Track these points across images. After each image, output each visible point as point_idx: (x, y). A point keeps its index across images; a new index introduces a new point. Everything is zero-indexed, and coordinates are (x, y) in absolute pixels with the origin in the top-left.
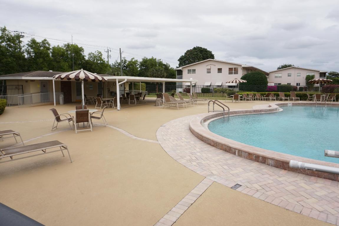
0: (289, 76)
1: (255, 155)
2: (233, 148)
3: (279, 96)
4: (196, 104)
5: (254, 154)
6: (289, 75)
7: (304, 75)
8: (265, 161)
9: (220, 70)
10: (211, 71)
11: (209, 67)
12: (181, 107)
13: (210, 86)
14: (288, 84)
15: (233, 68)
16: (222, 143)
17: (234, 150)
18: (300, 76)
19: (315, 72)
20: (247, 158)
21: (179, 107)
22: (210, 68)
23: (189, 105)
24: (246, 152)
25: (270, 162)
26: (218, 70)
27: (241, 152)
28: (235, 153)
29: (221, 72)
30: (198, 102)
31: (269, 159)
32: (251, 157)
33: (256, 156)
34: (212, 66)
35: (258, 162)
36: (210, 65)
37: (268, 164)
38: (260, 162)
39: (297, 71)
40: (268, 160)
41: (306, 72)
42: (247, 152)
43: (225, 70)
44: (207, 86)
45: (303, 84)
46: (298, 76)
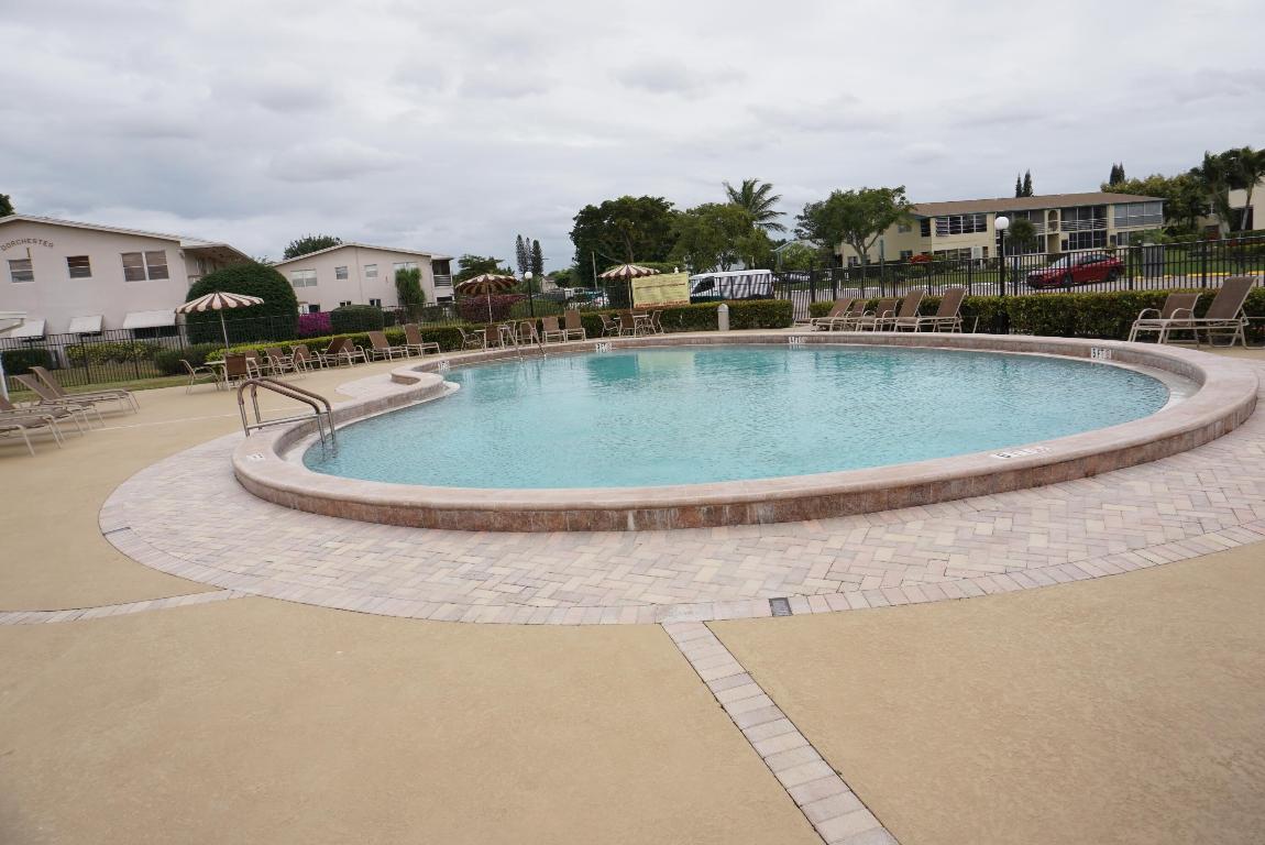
0: (339, 276)
1: (705, 505)
2: (610, 509)
3: (370, 346)
4: (94, 418)
5: (701, 506)
6: (341, 275)
7: (388, 270)
8: (743, 514)
9: (79, 266)
10: (36, 268)
11: (19, 253)
12: (45, 443)
13: (43, 338)
14: (342, 304)
15: (140, 254)
16: (550, 507)
17: (616, 515)
18: (375, 273)
19: (419, 260)
20: (675, 527)
21: (32, 443)
22: (26, 257)
23: (73, 427)
24: (668, 508)
25: (760, 511)
26: (70, 265)
27: (649, 513)
28: (621, 526)
29: (87, 273)
30: (100, 407)
31: (754, 505)
32: (691, 519)
33: (709, 511)
34: (31, 246)
35: (719, 524)
36: (27, 245)
37: (753, 523)
38: (726, 524)
39: (365, 259)
40: (751, 508)
41: (391, 259)
42: (673, 507)
43: (107, 262)
44: (30, 340)
45: (390, 301)
46: (369, 275)
